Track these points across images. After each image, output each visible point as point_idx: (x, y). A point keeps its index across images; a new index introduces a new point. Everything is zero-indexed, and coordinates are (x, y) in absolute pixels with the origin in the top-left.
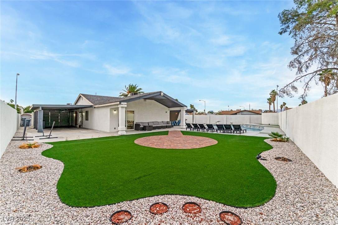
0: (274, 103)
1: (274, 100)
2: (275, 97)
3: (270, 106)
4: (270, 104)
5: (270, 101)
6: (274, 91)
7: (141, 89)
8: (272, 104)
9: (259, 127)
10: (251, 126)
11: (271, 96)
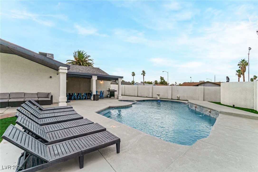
0: (244, 74)
1: (244, 71)
2: (245, 68)
3: (239, 79)
4: (239, 76)
5: (239, 73)
6: (243, 60)
7: (89, 56)
8: (242, 76)
9: (210, 112)
10: (197, 106)
11: (240, 67)
